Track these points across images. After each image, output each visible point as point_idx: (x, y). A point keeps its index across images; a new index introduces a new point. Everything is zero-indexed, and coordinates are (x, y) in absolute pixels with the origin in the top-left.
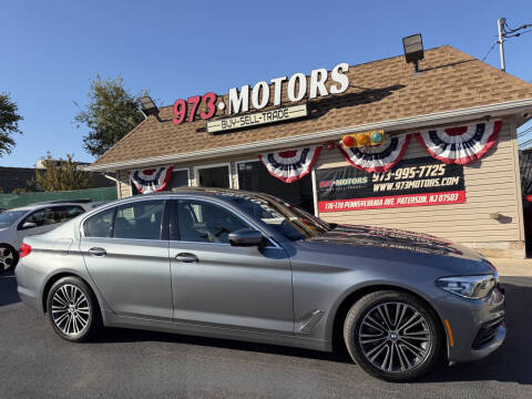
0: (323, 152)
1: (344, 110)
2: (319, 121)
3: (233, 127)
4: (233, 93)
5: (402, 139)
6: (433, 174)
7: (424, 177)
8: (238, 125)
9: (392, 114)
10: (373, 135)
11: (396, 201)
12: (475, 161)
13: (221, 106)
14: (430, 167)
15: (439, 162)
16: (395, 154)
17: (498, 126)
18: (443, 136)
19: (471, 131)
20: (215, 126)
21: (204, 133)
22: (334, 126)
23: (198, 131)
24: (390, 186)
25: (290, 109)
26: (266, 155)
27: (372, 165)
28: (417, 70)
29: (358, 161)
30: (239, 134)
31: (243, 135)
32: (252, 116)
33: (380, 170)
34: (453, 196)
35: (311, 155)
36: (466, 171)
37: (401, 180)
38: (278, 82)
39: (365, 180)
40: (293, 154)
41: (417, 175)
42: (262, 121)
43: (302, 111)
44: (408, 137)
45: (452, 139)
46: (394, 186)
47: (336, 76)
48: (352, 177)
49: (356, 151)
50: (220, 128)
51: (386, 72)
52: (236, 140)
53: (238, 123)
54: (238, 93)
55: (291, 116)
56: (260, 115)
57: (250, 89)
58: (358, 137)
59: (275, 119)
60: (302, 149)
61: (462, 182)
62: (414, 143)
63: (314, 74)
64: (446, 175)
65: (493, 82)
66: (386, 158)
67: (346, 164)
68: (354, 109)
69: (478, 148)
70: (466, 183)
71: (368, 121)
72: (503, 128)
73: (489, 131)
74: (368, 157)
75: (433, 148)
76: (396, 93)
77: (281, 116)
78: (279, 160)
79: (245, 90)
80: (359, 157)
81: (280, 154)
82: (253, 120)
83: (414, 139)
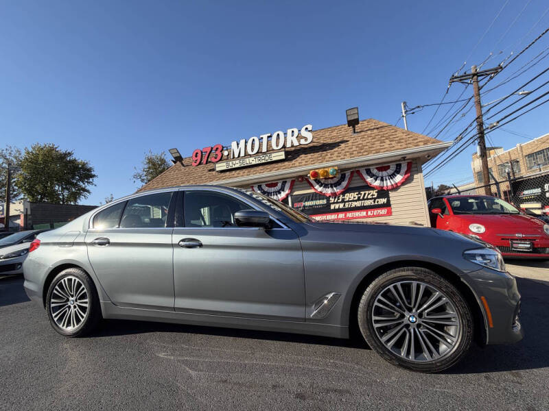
0: (295, 183)
1: (309, 156)
2: (293, 162)
3: (234, 167)
4: (234, 144)
5: (348, 174)
6: (369, 197)
7: (363, 199)
8: (237, 166)
9: (342, 157)
10: (330, 170)
11: (346, 215)
12: (396, 188)
13: (226, 153)
14: (367, 192)
15: (373, 188)
16: (344, 184)
17: (409, 165)
18: (375, 171)
19: (393, 168)
20: (221, 166)
21: (214, 172)
22: (303, 165)
23: (210, 170)
24: (341, 206)
25: (273, 155)
26: (257, 185)
27: (329, 191)
28: (355, 132)
29: (319, 189)
30: (238, 172)
31: (241, 172)
32: (247, 159)
33: (334, 195)
34: (384, 211)
35: (288, 185)
36: (391, 194)
37: (349, 201)
38: (265, 137)
39: (325, 202)
40: (275, 185)
41: (359, 198)
42: (254, 163)
43: (282, 156)
44: (352, 173)
45: (380, 174)
46: (344, 206)
47: (304, 133)
48: (316, 199)
49: (318, 182)
50: (225, 168)
51: (334, 134)
52: (236, 175)
53: (237, 164)
54: (238, 144)
55: (274, 159)
56: (253, 159)
57: (246, 142)
58: (320, 171)
59: (263, 161)
60: (281, 181)
61: (389, 201)
62: (356, 177)
63: (289, 132)
64: (378, 197)
65: (404, 137)
66: (338, 187)
67: (312, 191)
68: (316, 155)
69: (399, 178)
70: (391, 203)
71: (327, 161)
72: (413, 166)
73: (404, 168)
74: (326, 186)
75: (369, 179)
76: (343, 145)
77: (267, 159)
78: (266, 189)
79: (242, 142)
80: (321, 186)
81: (267, 185)
82: (248, 162)
83: (355, 174)
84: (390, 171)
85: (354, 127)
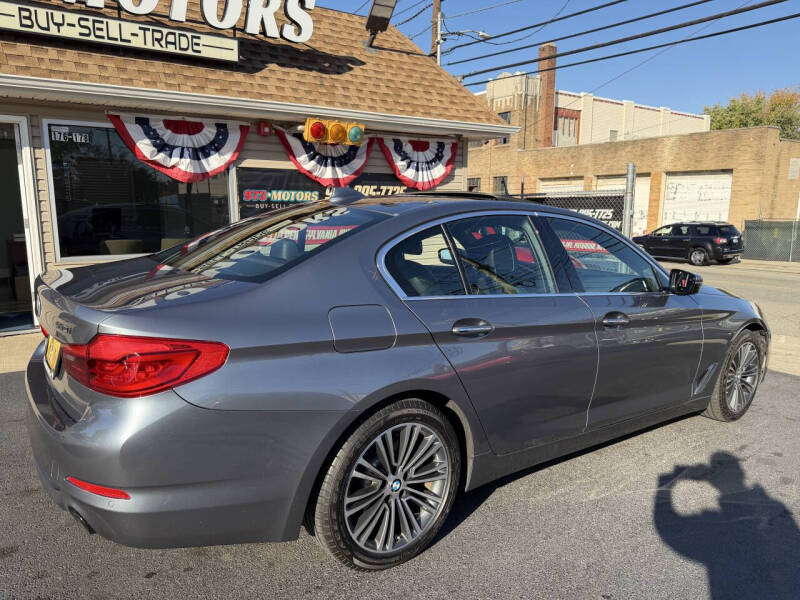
0: (252, 137)
1: (294, 73)
3: (53, 31)
10: (351, 130)
14: (391, 189)
15: (401, 182)
16: (357, 163)
17: (455, 149)
18: (408, 148)
19: (433, 148)
27: (326, 173)
28: (371, 46)
29: (306, 164)
32: (114, 25)
33: (336, 184)
35: (232, 136)
39: (315, 196)
40: (194, 128)
42: (137, 43)
43: (230, 50)
44: (371, 142)
45: (416, 156)
47: (294, 9)
48: (296, 189)
49: (310, 148)
50: (12, 25)
52: (70, 65)
53: (70, 27)
55: (206, 53)
56: (135, 28)
58: (330, 126)
59: (171, 49)
60: (216, 123)
62: (376, 153)
66: (345, 167)
67: (287, 165)
68: (311, 76)
69: (439, 171)
72: (459, 152)
73: (447, 154)
74: (323, 161)
77: (184, 44)
80: (312, 158)
81: (168, 124)
82: (114, 33)
83: (376, 146)
84: (430, 154)
85: (374, 34)
